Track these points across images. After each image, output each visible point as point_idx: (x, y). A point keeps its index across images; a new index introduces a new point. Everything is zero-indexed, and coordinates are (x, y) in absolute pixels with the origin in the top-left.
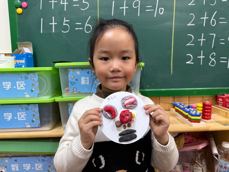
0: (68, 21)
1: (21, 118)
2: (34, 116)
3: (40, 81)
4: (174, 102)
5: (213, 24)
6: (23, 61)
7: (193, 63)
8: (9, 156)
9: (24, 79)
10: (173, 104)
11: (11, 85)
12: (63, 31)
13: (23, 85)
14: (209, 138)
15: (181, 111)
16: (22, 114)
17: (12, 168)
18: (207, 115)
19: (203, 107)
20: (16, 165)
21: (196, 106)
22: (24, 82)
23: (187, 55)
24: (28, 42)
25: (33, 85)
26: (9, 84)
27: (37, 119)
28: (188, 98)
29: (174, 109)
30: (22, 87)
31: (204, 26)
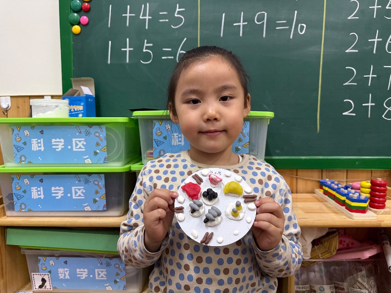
0: (151, 45)
1: (77, 195)
2: (97, 192)
3: (108, 138)
4: (322, 178)
6: (81, 108)
7: (354, 114)
8: (56, 255)
9: (84, 134)
10: (319, 182)
11: (63, 144)
13: (83, 144)
14: (382, 240)
15: (334, 193)
16: (79, 189)
17: (60, 275)
18: (378, 201)
19: (371, 188)
20: (66, 269)
21: (359, 186)
22: (84, 139)
23: (345, 100)
24: (89, 78)
25: (98, 144)
26: (61, 142)
27: (102, 197)
28: (345, 174)
29: (322, 191)
30: (80, 148)
31: (374, 52)
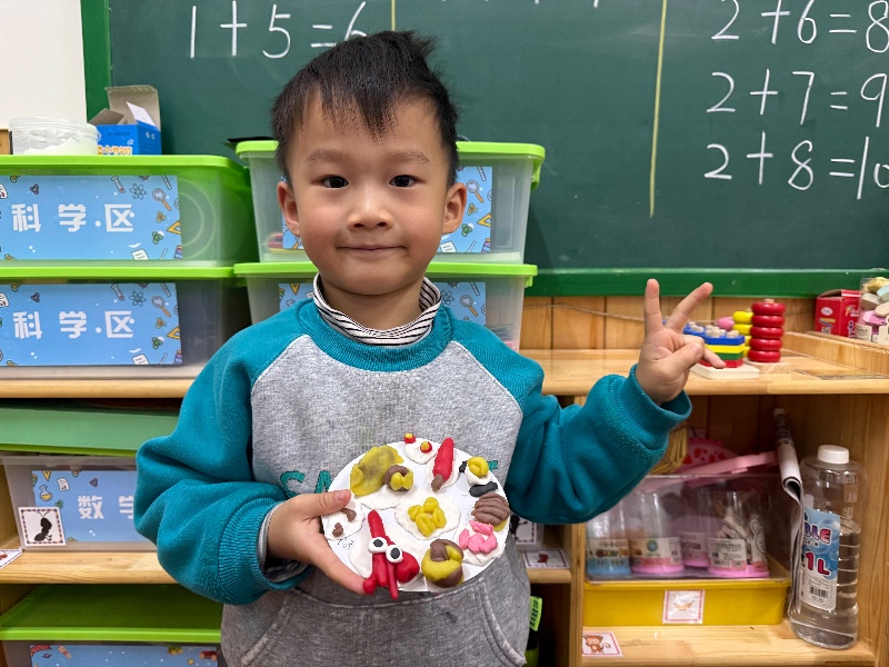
0: (287, 16)
1: (117, 330)
2: (161, 323)
3: (182, 204)
5: (806, 34)
6: (127, 151)
7: (729, 177)
8: (73, 467)
9: (129, 194)
11: (84, 215)
12: (266, 54)
13: (128, 217)
16: (122, 317)
17: (82, 511)
18: (765, 345)
19: (755, 322)
20: (94, 498)
21: (732, 322)
22: (129, 206)
23: (710, 146)
24: (145, 87)
25: (161, 217)
26: (79, 211)
27: (171, 335)
30: (122, 225)
31: (774, 41)
